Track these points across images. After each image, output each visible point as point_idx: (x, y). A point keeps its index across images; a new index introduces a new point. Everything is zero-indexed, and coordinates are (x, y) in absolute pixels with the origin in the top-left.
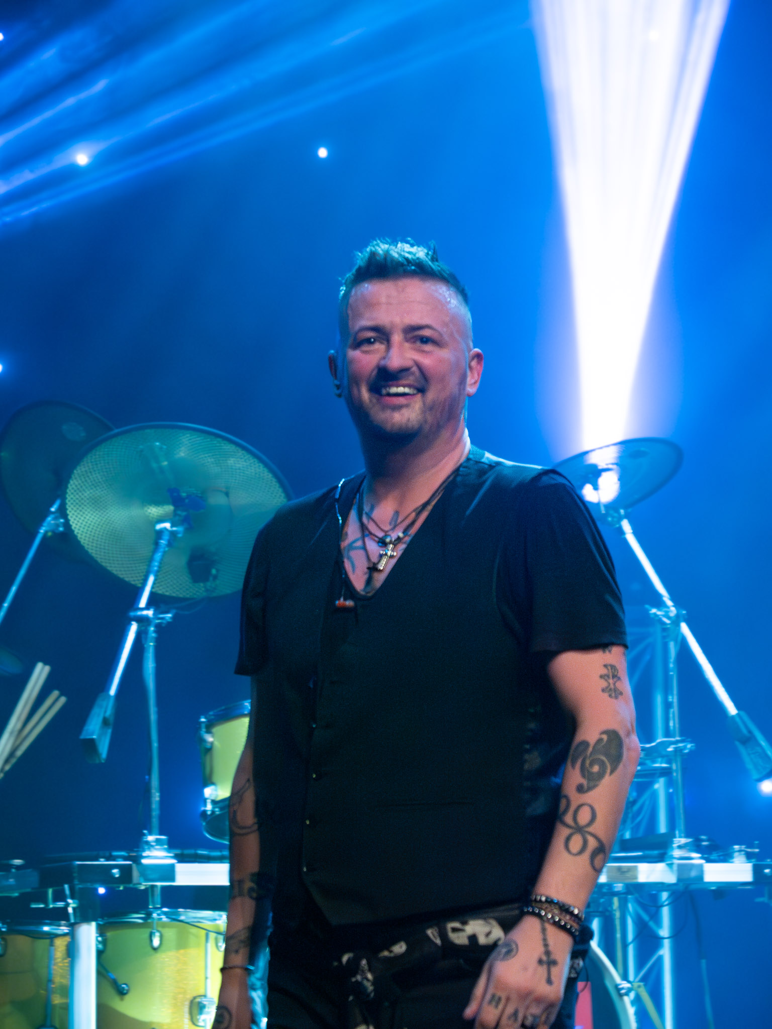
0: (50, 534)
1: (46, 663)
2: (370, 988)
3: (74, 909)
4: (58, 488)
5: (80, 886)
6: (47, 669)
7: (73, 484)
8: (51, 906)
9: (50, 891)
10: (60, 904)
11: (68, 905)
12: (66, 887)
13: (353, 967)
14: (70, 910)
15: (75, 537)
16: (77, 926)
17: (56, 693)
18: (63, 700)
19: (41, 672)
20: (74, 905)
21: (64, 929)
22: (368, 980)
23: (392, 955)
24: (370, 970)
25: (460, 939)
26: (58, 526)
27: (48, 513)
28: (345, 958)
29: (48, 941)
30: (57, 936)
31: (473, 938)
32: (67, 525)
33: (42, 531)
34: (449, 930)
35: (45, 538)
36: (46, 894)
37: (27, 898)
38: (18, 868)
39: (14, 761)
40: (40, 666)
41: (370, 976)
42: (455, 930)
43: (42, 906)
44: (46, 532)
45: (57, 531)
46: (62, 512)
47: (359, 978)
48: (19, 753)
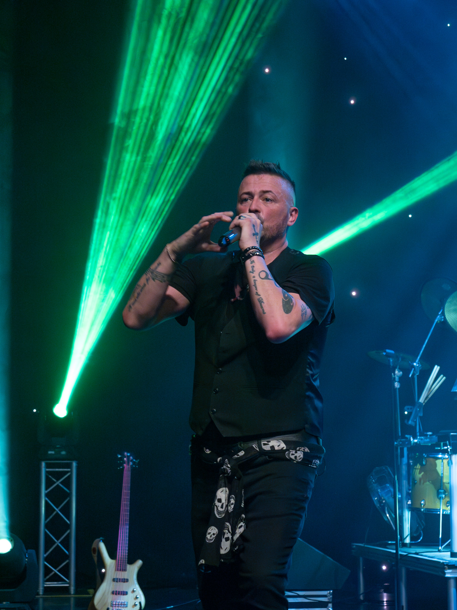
0: (439, 322)
1: (438, 365)
2: (229, 471)
3: (450, 450)
4: (442, 306)
5: (452, 442)
6: (439, 367)
7: (447, 305)
8: (442, 449)
9: (442, 443)
10: (446, 448)
11: (448, 448)
12: (448, 442)
13: (222, 463)
14: (449, 450)
15: (448, 323)
16: (451, 456)
17: (442, 376)
18: (444, 378)
19: (436, 369)
20: (451, 448)
21: (447, 456)
22: (228, 467)
23: (239, 456)
24: (229, 463)
25: (267, 448)
26: (441, 319)
27: (438, 315)
28: (219, 459)
29: (441, 460)
30: (444, 459)
31: (272, 447)
32: (445, 318)
33: (436, 321)
34: (262, 444)
35: (437, 323)
36: (440, 444)
37: (433, 446)
38: (430, 435)
39: (428, 399)
40: (436, 366)
41: (229, 466)
42: (265, 444)
43: (439, 448)
44: (437, 321)
45: (441, 321)
46: (443, 314)
47: (225, 467)
48: (430, 396)
